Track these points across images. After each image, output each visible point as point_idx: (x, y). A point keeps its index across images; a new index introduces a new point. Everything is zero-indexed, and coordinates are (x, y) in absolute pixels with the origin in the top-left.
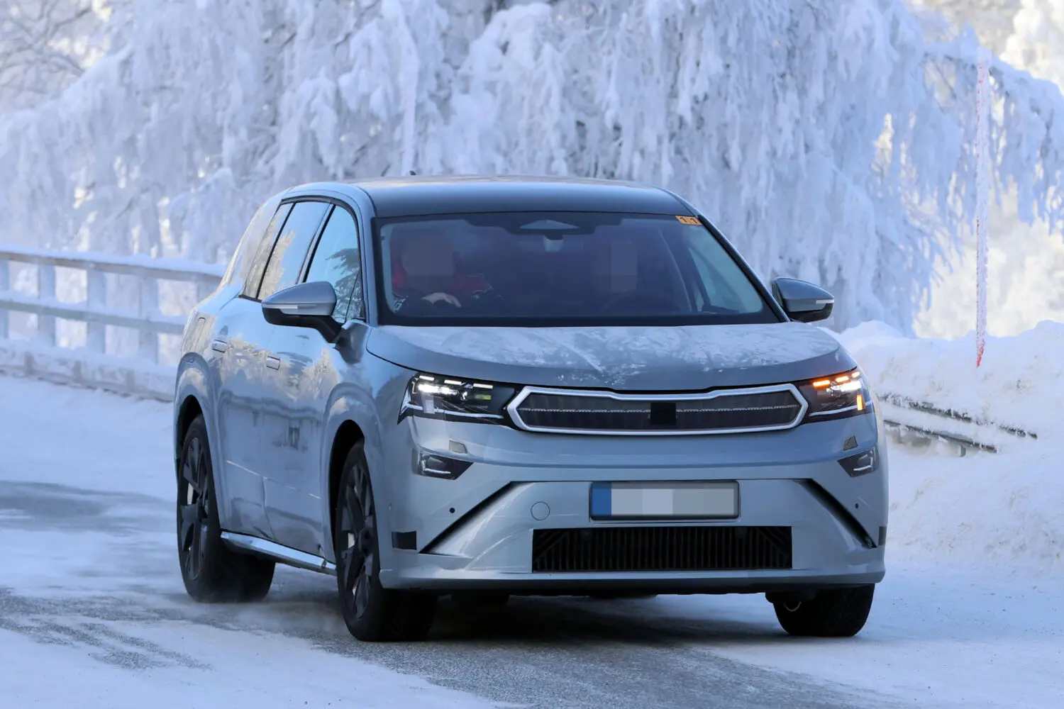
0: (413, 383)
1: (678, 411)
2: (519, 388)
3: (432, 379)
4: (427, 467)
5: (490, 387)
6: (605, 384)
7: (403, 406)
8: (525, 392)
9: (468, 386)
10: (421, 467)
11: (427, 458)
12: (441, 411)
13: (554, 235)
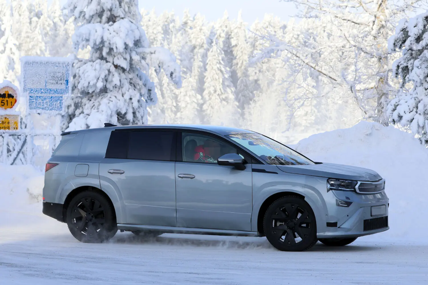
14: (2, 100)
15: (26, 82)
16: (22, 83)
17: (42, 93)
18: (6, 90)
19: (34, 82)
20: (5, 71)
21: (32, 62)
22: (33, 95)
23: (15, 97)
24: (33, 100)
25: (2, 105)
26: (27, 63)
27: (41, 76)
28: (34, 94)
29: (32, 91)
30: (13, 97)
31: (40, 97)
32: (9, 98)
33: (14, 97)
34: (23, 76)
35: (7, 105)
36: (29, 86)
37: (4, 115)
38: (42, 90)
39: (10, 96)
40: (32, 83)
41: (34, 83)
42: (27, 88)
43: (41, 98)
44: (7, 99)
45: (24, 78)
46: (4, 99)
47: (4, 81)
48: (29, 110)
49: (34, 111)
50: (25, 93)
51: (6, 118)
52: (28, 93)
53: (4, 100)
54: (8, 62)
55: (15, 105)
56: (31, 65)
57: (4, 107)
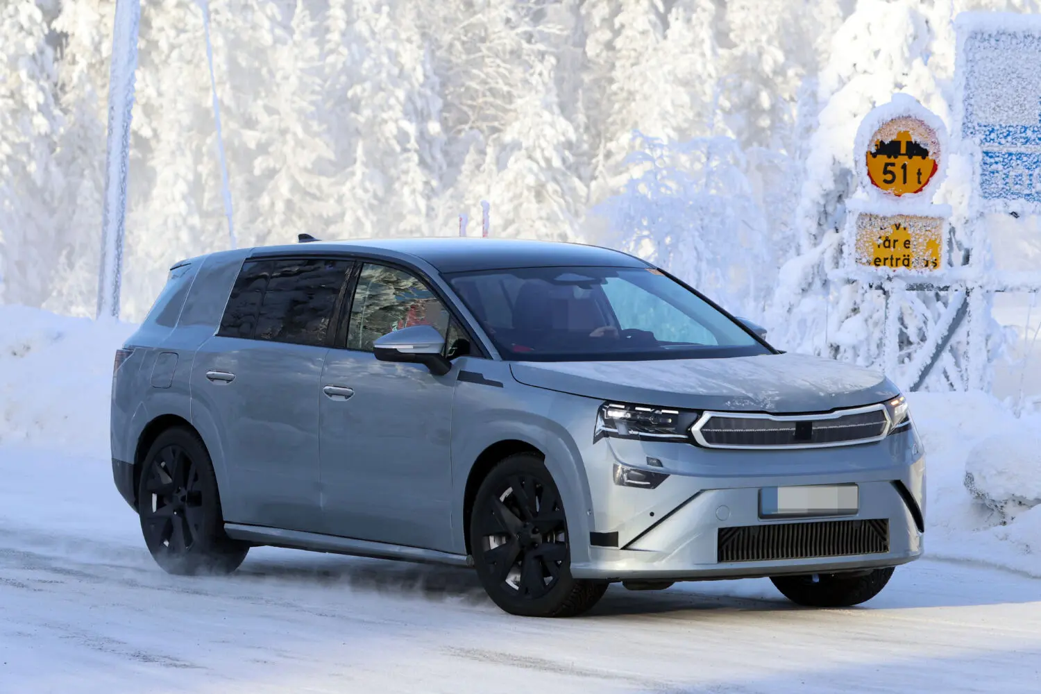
0: (604, 409)
1: (813, 428)
2: (700, 413)
3: (623, 407)
4: (629, 478)
5: (677, 412)
6: (761, 407)
7: (597, 429)
8: (706, 416)
9: (657, 412)
10: (623, 479)
11: (628, 471)
12: (636, 433)
13: (584, 285)
14: (887, 165)
15: (972, 101)
16: (959, 107)
17: (1027, 140)
18: (902, 129)
19: (1000, 103)
20: (899, 65)
21: (994, 33)
22: (996, 149)
23: (931, 157)
24: (994, 167)
25: (886, 181)
26: (979, 37)
27: (1024, 84)
28: (1000, 143)
29: (993, 136)
30: (924, 153)
31: (1020, 156)
32: (910, 157)
33: (930, 154)
34: (964, 83)
35: (905, 182)
36: (984, 116)
37: (893, 217)
38: (1029, 133)
39: (916, 150)
40: (993, 105)
41: (999, 106)
42: (975, 124)
43: (1025, 159)
44: (903, 160)
45: (967, 87)
46: (892, 160)
47: (894, 96)
48: (979, 203)
49: (999, 203)
50: (968, 141)
51: (898, 227)
52: (977, 140)
53: (893, 165)
54: (911, 30)
55: (933, 180)
56: (993, 42)
57: (892, 189)
